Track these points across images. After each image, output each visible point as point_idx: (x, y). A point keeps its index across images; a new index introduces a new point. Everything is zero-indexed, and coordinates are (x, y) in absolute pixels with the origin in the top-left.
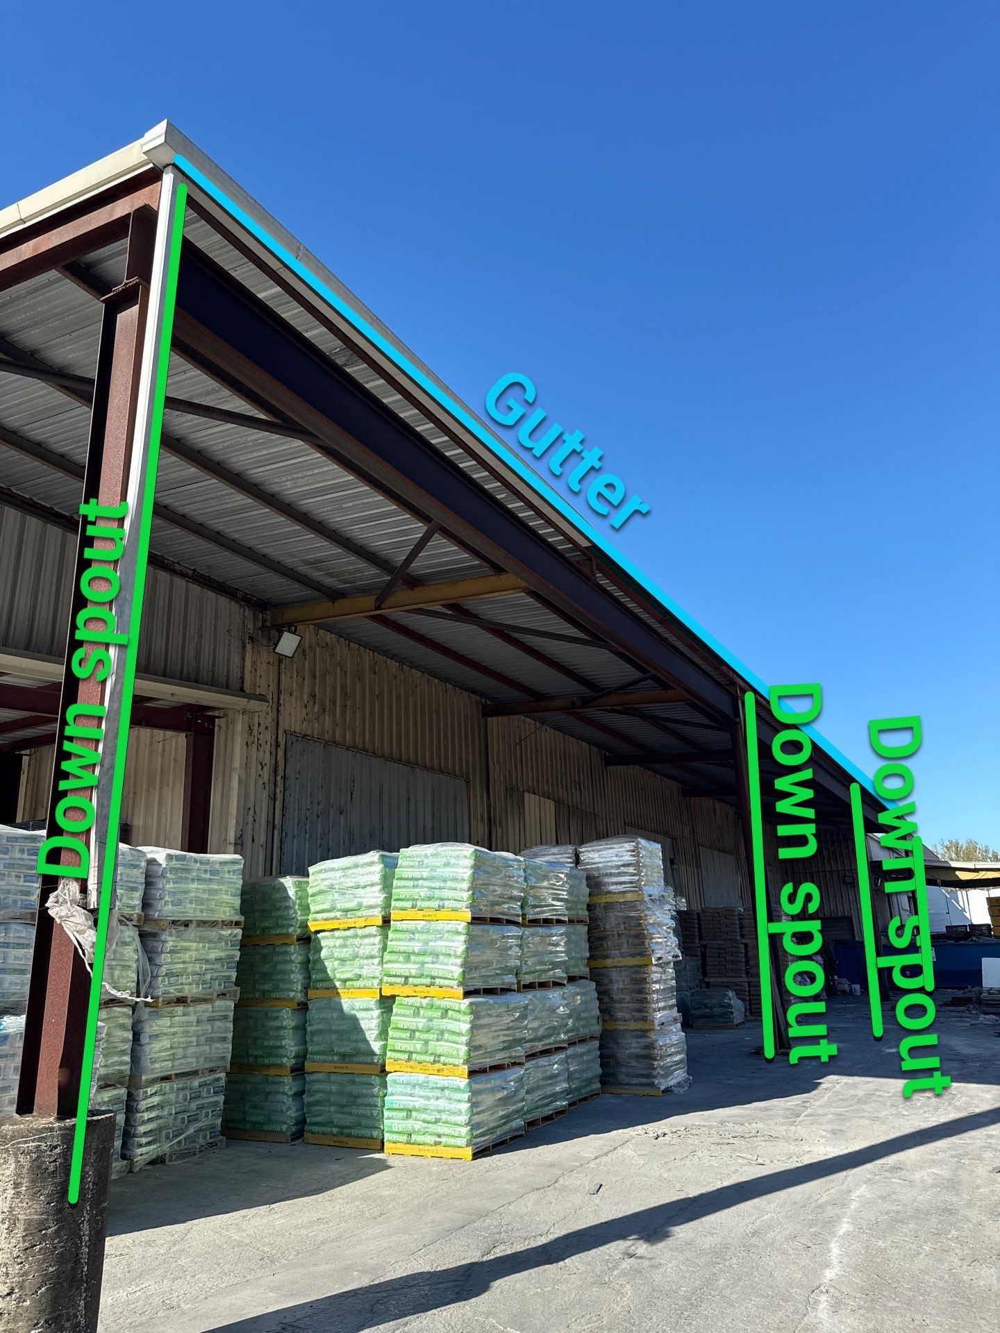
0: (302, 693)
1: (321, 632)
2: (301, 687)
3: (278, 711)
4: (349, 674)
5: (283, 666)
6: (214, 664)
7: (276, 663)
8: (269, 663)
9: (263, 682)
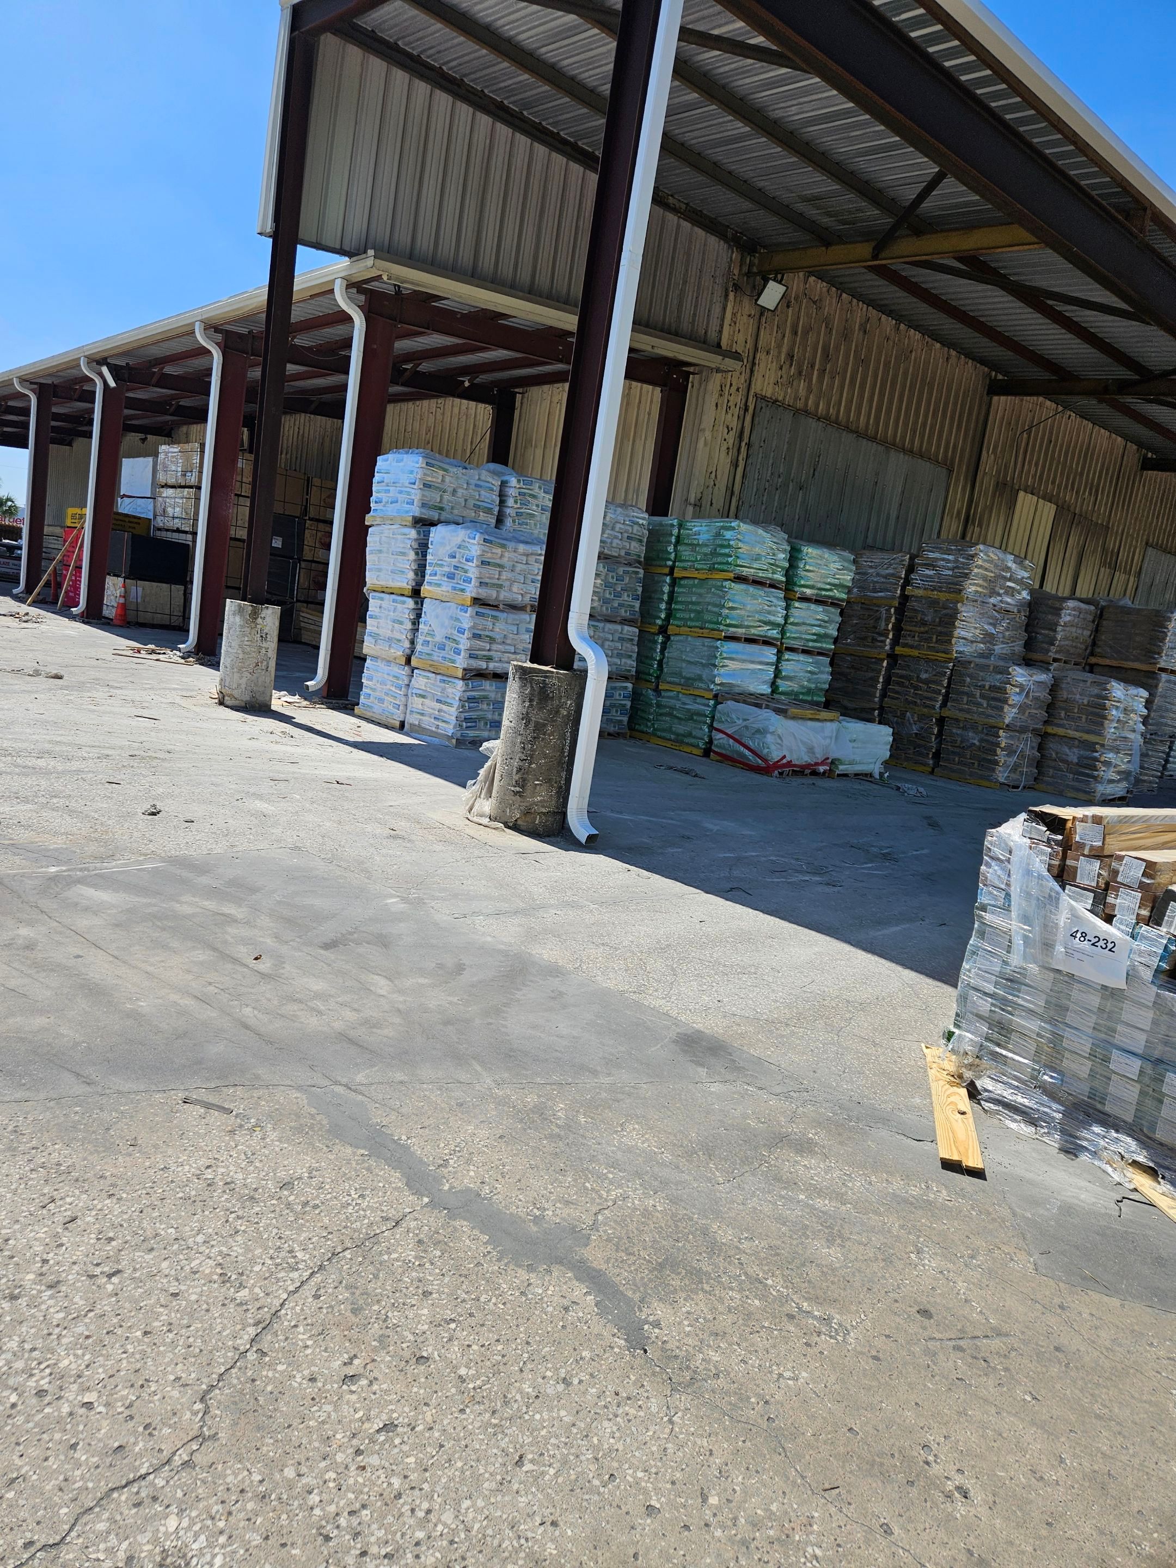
0: (780, 353)
1: (812, 279)
2: (779, 346)
3: (752, 371)
4: (834, 332)
5: (763, 320)
6: (695, 314)
7: (757, 316)
8: (749, 316)
9: (740, 338)
